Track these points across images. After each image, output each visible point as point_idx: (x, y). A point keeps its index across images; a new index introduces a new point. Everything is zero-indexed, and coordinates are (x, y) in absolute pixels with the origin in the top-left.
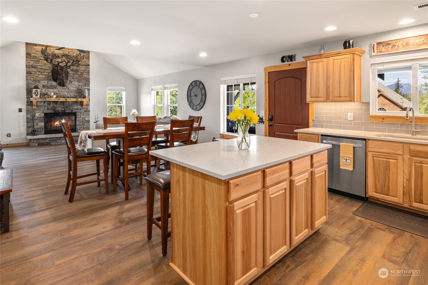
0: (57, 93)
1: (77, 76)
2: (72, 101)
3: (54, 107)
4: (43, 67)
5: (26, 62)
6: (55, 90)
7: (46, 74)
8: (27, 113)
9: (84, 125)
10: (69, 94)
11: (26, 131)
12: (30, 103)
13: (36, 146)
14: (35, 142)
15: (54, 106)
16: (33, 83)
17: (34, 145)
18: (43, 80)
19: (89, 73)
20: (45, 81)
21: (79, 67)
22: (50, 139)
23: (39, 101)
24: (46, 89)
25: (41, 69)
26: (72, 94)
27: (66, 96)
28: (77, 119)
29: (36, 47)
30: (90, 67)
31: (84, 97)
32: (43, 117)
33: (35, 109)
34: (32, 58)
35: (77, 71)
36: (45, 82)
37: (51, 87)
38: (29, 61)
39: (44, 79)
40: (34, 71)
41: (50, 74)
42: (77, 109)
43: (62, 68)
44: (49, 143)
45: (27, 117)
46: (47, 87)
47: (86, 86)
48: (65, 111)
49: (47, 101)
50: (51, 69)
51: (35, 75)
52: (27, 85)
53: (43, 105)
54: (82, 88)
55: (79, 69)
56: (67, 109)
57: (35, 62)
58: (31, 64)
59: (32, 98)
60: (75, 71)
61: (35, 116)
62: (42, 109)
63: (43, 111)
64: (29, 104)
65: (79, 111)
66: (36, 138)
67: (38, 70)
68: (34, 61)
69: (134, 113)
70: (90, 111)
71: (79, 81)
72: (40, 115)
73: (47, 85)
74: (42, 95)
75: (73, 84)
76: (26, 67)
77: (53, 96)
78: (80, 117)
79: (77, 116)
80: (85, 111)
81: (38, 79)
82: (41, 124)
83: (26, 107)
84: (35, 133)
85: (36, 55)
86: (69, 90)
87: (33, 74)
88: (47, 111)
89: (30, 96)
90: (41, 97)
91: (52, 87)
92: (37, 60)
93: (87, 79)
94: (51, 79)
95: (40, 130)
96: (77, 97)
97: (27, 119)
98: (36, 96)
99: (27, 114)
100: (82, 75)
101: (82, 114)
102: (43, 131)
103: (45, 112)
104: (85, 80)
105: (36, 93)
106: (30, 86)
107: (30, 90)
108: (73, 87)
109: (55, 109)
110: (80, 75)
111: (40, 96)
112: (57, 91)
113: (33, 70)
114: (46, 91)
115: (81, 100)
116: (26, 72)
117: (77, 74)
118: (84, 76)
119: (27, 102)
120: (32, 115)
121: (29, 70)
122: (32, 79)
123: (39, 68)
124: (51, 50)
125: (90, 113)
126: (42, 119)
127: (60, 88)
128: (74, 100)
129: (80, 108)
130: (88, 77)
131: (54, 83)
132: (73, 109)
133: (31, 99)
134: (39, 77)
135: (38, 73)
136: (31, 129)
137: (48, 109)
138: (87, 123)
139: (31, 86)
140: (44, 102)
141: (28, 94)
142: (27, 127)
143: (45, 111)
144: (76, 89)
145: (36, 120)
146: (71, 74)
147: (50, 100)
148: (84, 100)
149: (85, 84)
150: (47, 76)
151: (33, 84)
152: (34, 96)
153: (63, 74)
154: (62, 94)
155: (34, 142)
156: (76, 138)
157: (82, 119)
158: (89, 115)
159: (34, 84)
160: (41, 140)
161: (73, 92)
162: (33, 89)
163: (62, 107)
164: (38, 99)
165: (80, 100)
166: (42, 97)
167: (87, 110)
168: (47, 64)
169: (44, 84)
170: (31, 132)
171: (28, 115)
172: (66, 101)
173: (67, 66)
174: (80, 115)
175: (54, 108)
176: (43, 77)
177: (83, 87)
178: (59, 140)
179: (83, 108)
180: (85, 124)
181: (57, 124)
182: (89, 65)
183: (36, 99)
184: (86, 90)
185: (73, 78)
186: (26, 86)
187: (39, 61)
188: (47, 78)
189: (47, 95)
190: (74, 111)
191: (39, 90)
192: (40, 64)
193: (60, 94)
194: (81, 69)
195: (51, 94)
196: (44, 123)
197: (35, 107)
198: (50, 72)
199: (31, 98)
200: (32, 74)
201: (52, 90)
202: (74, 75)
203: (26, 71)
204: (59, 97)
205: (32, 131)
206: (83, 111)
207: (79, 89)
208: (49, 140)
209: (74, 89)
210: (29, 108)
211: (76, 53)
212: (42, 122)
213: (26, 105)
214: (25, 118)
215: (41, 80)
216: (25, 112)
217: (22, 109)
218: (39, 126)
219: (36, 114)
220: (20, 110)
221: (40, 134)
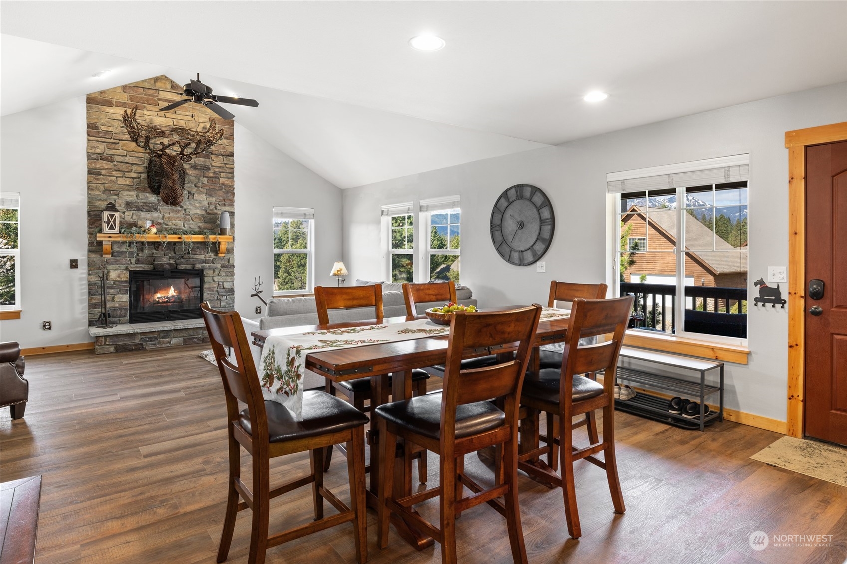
0: (160, 221)
1: (205, 180)
2: (193, 240)
3: (152, 255)
4: (128, 159)
5: (88, 146)
6: (155, 215)
7: (135, 175)
8: (89, 270)
9: (220, 300)
10: (187, 224)
11: (87, 315)
12: (95, 247)
13: (111, 353)
14: (109, 342)
15: (153, 253)
16: (104, 197)
17: (105, 351)
18: (128, 190)
19: (232, 173)
20: (132, 193)
21: (210, 159)
22: (142, 337)
23: (118, 242)
24: (132, 212)
25: (122, 162)
26: (194, 225)
27: (179, 229)
28: (206, 286)
29: (111, 110)
30: (235, 158)
31: (222, 232)
32: (126, 282)
33: (108, 262)
34: (101, 135)
35: (206, 168)
36: (132, 196)
37: (146, 206)
38: (95, 144)
39: (130, 188)
40: (106, 167)
41: (144, 176)
42: (205, 262)
43: (172, 159)
44: (142, 344)
45: (91, 280)
46: (136, 207)
47: (224, 205)
48: (176, 267)
49: (137, 242)
50: (146, 164)
51: (108, 177)
52: (89, 202)
53: (126, 252)
54: (216, 209)
55: (210, 165)
56: (182, 260)
57: (109, 145)
58: (98, 151)
59: (101, 233)
60: (200, 169)
61: (107, 279)
62: (125, 260)
63: (127, 265)
64: (94, 248)
65: (209, 266)
66: (111, 334)
67: (115, 165)
68: (105, 144)
69: (338, 271)
70: (233, 266)
71: (209, 194)
72: (119, 277)
73: (136, 202)
74: (125, 226)
75: (196, 200)
76: (88, 159)
77: (149, 230)
78: (212, 280)
79: (206, 279)
80: (223, 266)
81: (116, 187)
82: (121, 298)
83: (88, 257)
84: (108, 319)
85: (110, 129)
86: (187, 215)
87: (104, 175)
88: (136, 265)
89: (97, 230)
90: (123, 231)
91: (147, 208)
92: (112, 140)
93: (227, 189)
94: (145, 189)
95: (119, 312)
96: (205, 231)
97: (90, 284)
98: (112, 228)
99: (89, 274)
100: (217, 180)
101: (217, 272)
102: (126, 315)
103: (131, 269)
104: (223, 190)
105: (112, 223)
106: (97, 205)
107: (96, 215)
108: (196, 208)
109: (154, 261)
110: (213, 177)
111: (121, 228)
112: (159, 218)
113: (104, 165)
114: (134, 217)
115: (214, 239)
116: (88, 171)
117: (206, 177)
118: (221, 180)
119: (91, 244)
120: (101, 275)
121: (93, 165)
122: (102, 186)
123: (117, 162)
124: (146, 117)
125: (236, 270)
126: (125, 287)
127: (165, 209)
128: (199, 238)
129: (211, 259)
130: (231, 184)
131: (153, 198)
132: (197, 260)
133: (100, 237)
134: (119, 182)
135: (114, 173)
136: (98, 311)
137: (138, 262)
138: (229, 295)
139: (98, 204)
140: (130, 243)
141: (92, 225)
142: (89, 306)
143: (132, 266)
144: (203, 213)
145: (111, 287)
146: (191, 175)
147: (143, 240)
148: (221, 239)
149: (224, 200)
150: (135, 180)
151: (103, 201)
152: (106, 229)
153: (173, 175)
154: (170, 224)
155: (105, 344)
156: (203, 333)
157: (216, 285)
158: (232, 275)
159: (106, 201)
160: (122, 339)
161: (197, 220)
162: (104, 212)
163: (170, 257)
164: (116, 238)
165: (211, 238)
166: (125, 231)
167: (229, 263)
168: (135, 150)
169: (129, 199)
170: (99, 318)
171: (92, 276)
172: (181, 243)
173: (184, 155)
174: (213, 277)
175: (153, 258)
176: (128, 181)
177: (218, 207)
178: (163, 337)
179: (219, 258)
180: (224, 298)
181: (158, 298)
182: (232, 155)
183: (110, 237)
184: (227, 215)
185: (196, 186)
186: (88, 205)
187: (119, 143)
188: (136, 185)
189: (136, 226)
190: (198, 266)
191: (117, 215)
192: (121, 151)
193: (166, 225)
194: (213, 164)
195: (145, 223)
196: (128, 295)
197: (109, 256)
198: (142, 171)
199: (98, 235)
200: (100, 174)
201: (148, 216)
202: (199, 179)
203: (88, 168)
204: (165, 233)
205: (100, 316)
206: (219, 266)
207: (210, 212)
208: (140, 337)
209: (199, 212)
210: (95, 259)
211: (202, 125)
212: (125, 294)
213: (86, 252)
214: (85, 282)
215: (122, 191)
216: (84, 269)
217: (77, 260)
218: (118, 304)
219: (110, 274)
220: (74, 264)
221: (120, 323)
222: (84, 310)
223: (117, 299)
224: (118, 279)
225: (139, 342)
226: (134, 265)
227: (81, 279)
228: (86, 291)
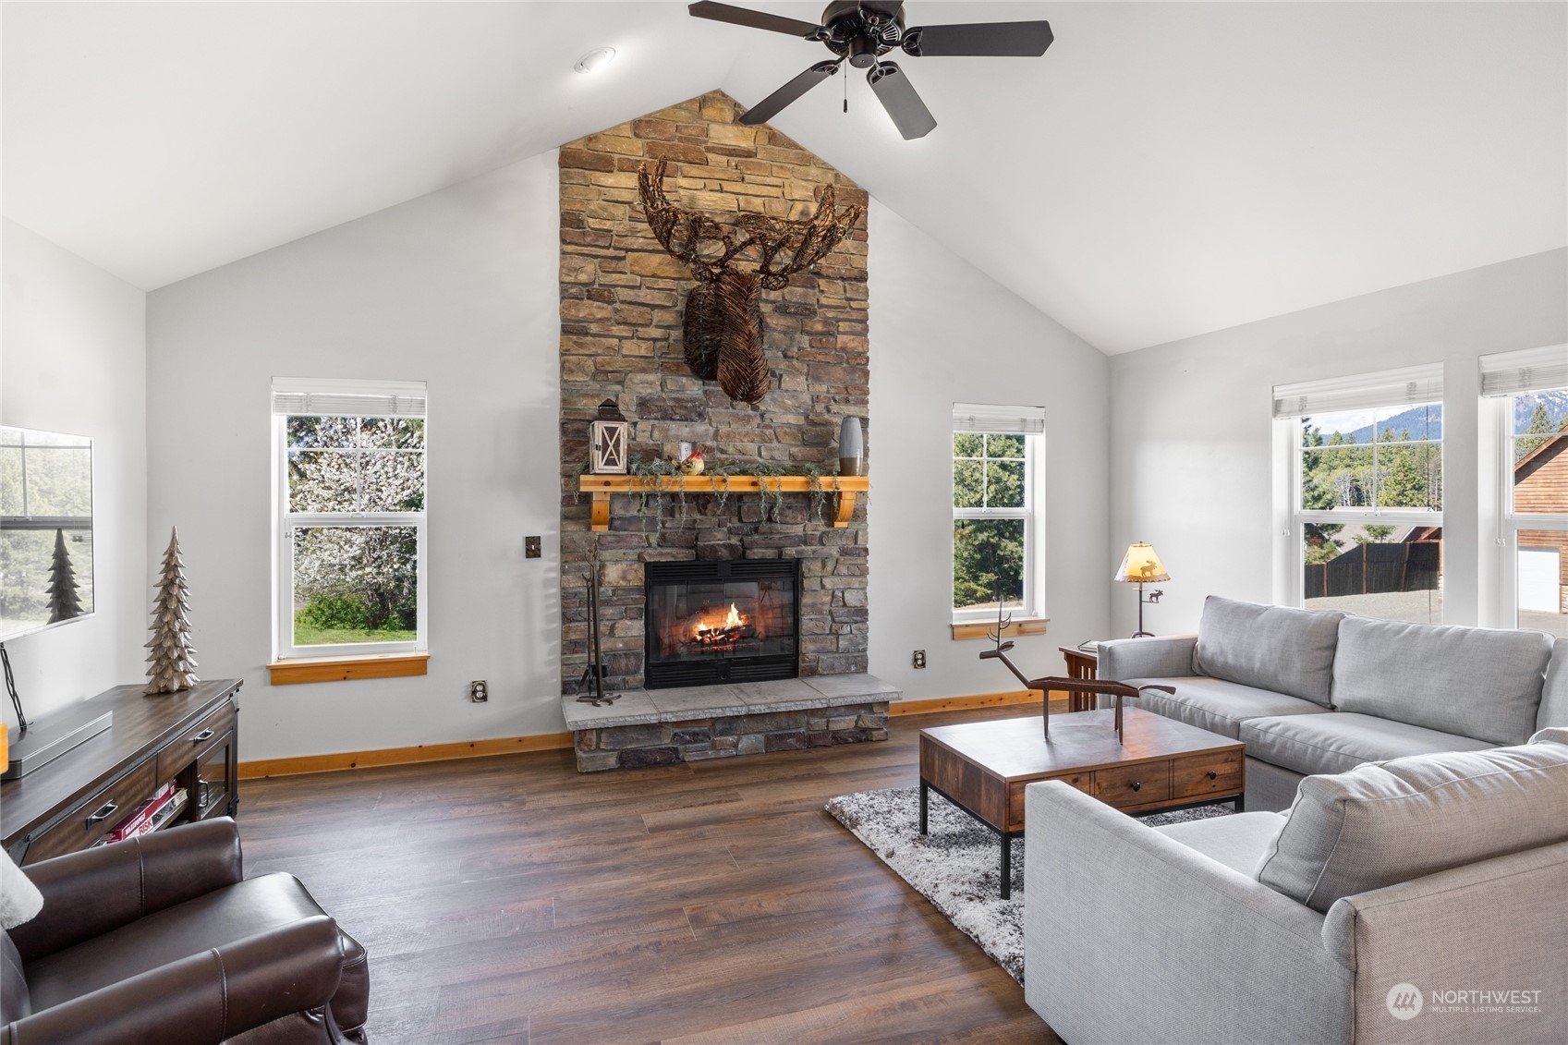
0: (709, 443)
1: (805, 341)
2: (784, 489)
3: (691, 526)
4: (644, 295)
5: (562, 267)
6: (701, 428)
7: (657, 333)
8: (564, 562)
9: (837, 635)
10: (767, 449)
11: (558, 667)
12: (577, 507)
13: (610, 770)
14: (607, 744)
15: (695, 521)
16: (595, 386)
17: (598, 766)
18: (643, 371)
19: (864, 321)
20: (651, 377)
21: (817, 290)
22: (677, 730)
23: (624, 495)
24: (652, 422)
25: (630, 303)
26: (781, 452)
27: (752, 462)
28: (806, 600)
29: (608, 180)
30: (869, 283)
31: (846, 468)
32: (638, 589)
33: (600, 544)
34: (588, 239)
35: (806, 311)
36: (651, 383)
37: (681, 407)
38: (577, 262)
39: (646, 364)
40: (599, 316)
41: (676, 334)
42: (805, 540)
44: (676, 750)
45: (566, 584)
46: (661, 410)
47: (847, 401)
48: (744, 553)
49: (664, 495)
50: (681, 307)
51: (603, 340)
52: (564, 401)
53: (639, 519)
54: (829, 411)
55: (815, 302)
56: (756, 537)
57: (605, 265)
58: (583, 277)
59: (588, 473)
60: (795, 314)
61: (600, 583)
62: (635, 538)
63: (639, 550)
64: (573, 508)
65: (814, 552)
66: (611, 725)
67: (616, 311)
68: (597, 261)
70: (866, 550)
71: (814, 377)
72: (624, 578)
73: (659, 399)
75: (787, 391)
76: (563, 298)
77: (689, 464)
78: (820, 586)
79: (806, 583)
80: (844, 552)
81: (618, 364)
82: (629, 628)
83: (562, 532)
84: (601, 679)
85: (608, 225)
86: (767, 427)
87: (594, 335)
88: (659, 550)
89: (579, 466)
90: (634, 467)
91: (683, 412)
92: (611, 252)
93: (852, 362)
94: (678, 365)
95: (623, 662)
96: (808, 465)
97: (566, 596)
98: (611, 461)
99: (563, 572)
100: (832, 339)
101: (830, 567)
102: (639, 668)
103: (648, 559)
104: (845, 365)
105: (611, 447)
106: (580, 406)
107: (578, 431)
108: (787, 410)
109: (697, 539)
110: (822, 334)
111: (630, 462)
112: (707, 435)
113: (595, 311)
114: (656, 434)
115: (830, 485)
116: (563, 326)
117: (808, 333)
118: (842, 339)
119: (567, 500)
120: (587, 574)
121: (573, 312)
122: (590, 362)
123: (623, 302)
124: (682, 192)
125: (873, 562)
126: (635, 601)
127: (721, 413)
128: (794, 484)
129: (818, 533)
130: (860, 350)
131: (693, 388)
132: (787, 537)
133: (587, 484)
134: (625, 352)
135: (616, 330)
136: (581, 658)
137: (663, 541)
138: (856, 622)
139: (582, 403)
140: (649, 499)
141: (569, 455)
142: (563, 645)
143: (650, 551)
144: (802, 421)
145: (608, 603)
146: (775, 330)
147: (676, 489)
148: (846, 485)
149: (846, 388)
150: (659, 344)
151: (593, 396)
152: (599, 465)
154: (731, 449)
155: (598, 748)
156: (808, 723)
157: (828, 599)
158: (864, 572)
159: (598, 396)
160: (635, 737)
161: (787, 440)
162: (595, 422)
163: (730, 529)
164: (619, 484)
165: (824, 483)
166: (638, 469)
167: (856, 543)
168: (659, 273)
169: (646, 392)
170: (585, 677)
171: (570, 577)
172: (758, 494)
173: (768, 273)
174: (822, 577)
175: (695, 532)
176: (644, 349)
177: (834, 408)
178: (722, 733)
179: (836, 531)
180: (846, 629)
181: (702, 633)
182: (863, 277)
183: (607, 483)
184: (857, 424)
185: (785, 356)
186: (562, 408)
187: (624, 258)
188: (660, 357)
189: (660, 457)
190: (790, 552)
191: (622, 428)
192: (629, 276)
193: (723, 452)
194: (824, 301)
195: (679, 449)
196: (643, 622)
197: (603, 529)
198: (673, 324)
199: (583, 478)
200: (587, 334)
201: (683, 430)
202: (792, 339)
203: (563, 320)
204: (720, 471)
205: (587, 672)
206: (835, 552)
207: (817, 419)
208: (672, 730)
209: (791, 419)
210: (576, 537)
211: (799, 207)
212: (636, 619)
213: (558, 520)
214: (555, 590)
215: (631, 372)
216: (553, 560)
217: (539, 537)
218: (623, 642)
219: (606, 572)
220: (533, 548)
221: (626, 690)
222: (552, 657)
223: (619, 632)
224: (623, 583)
225: (671, 746)
226: (655, 548)
227: (547, 583)
228: (557, 610)
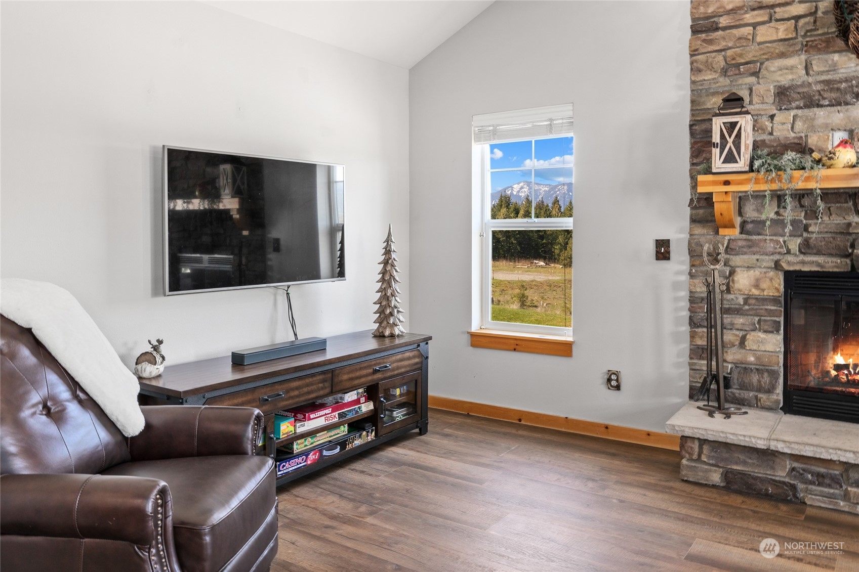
3: (845, 231)
7: (800, 10)
8: (692, 266)
11: (686, 370)
12: (702, 209)
13: (714, 486)
15: (850, 224)
16: (724, 82)
18: (782, 55)
20: (790, 62)
23: (749, 195)
24: (793, 113)
32: (775, 300)
33: (730, 248)
36: (791, 68)
37: (832, 90)
39: (787, 47)
40: (729, 9)
45: (694, 289)
46: (805, 97)
49: (796, 195)
51: (734, 32)
52: (693, 102)
59: (708, 173)
61: (728, 290)
62: (771, 243)
63: (776, 257)
64: (699, 211)
72: (757, 286)
73: (803, 85)
74: (765, 151)
81: (752, 52)
82: (762, 342)
83: (690, 235)
87: (724, 29)
88: (802, 257)
91: (834, 96)
94: (827, 42)
95: (755, 378)
98: (730, 159)
99: (692, 276)
102: (776, 388)
103: (788, 268)
105: (730, 144)
107: (706, 132)
109: (852, 247)
113: (725, 4)
114: (799, 125)
116: (693, 27)
119: (694, 203)
121: (702, 11)
122: (720, 58)
126: (770, 313)
133: (705, 185)
134: (760, 38)
135: (749, 19)
136: (705, 365)
137: (806, 248)
139: (711, 103)
140: (779, 197)
141: (698, 156)
142: (690, 350)
143: (790, 258)
145: (738, 311)
147: (811, 185)
150: (802, 22)
162: (714, 119)
164: (740, 183)
166: (763, 165)
169: (785, 79)
171: (697, 281)
175: (850, 238)
176: (783, 31)
183: (727, 183)
186: (691, 110)
188: (804, 36)
189: (798, 151)
191: (745, 123)
195: (826, 139)
196: (781, 338)
197: (734, 233)
199: (700, 178)
200: (717, 29)
201: (834, 116)
203: (693, 20)
208: (790, 464)
210: (703, 240)
212: (772, 332)
213: (687, 222)
214: (684, 294)
215: (767, 60)
216: (682, 263)
217: (669, 241)
218: (754, 355)
219: (736, 279)
220: (663, 250)
221: (757, 406)
222: (681, 360)
223: (749, 344)
224: (755, 292)
225: (787, 480)
226: (795, 255)
227: (676, 286)
228: (686, 314)
